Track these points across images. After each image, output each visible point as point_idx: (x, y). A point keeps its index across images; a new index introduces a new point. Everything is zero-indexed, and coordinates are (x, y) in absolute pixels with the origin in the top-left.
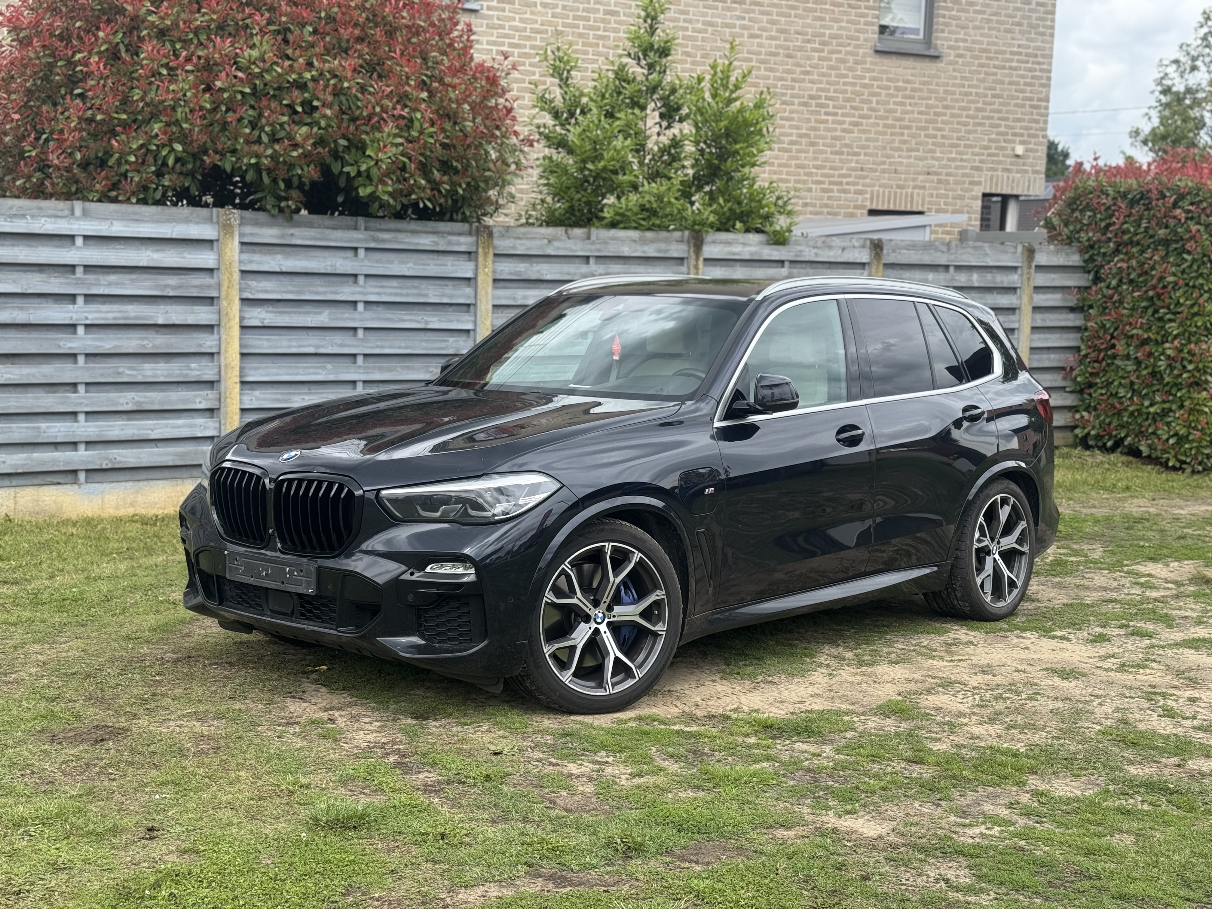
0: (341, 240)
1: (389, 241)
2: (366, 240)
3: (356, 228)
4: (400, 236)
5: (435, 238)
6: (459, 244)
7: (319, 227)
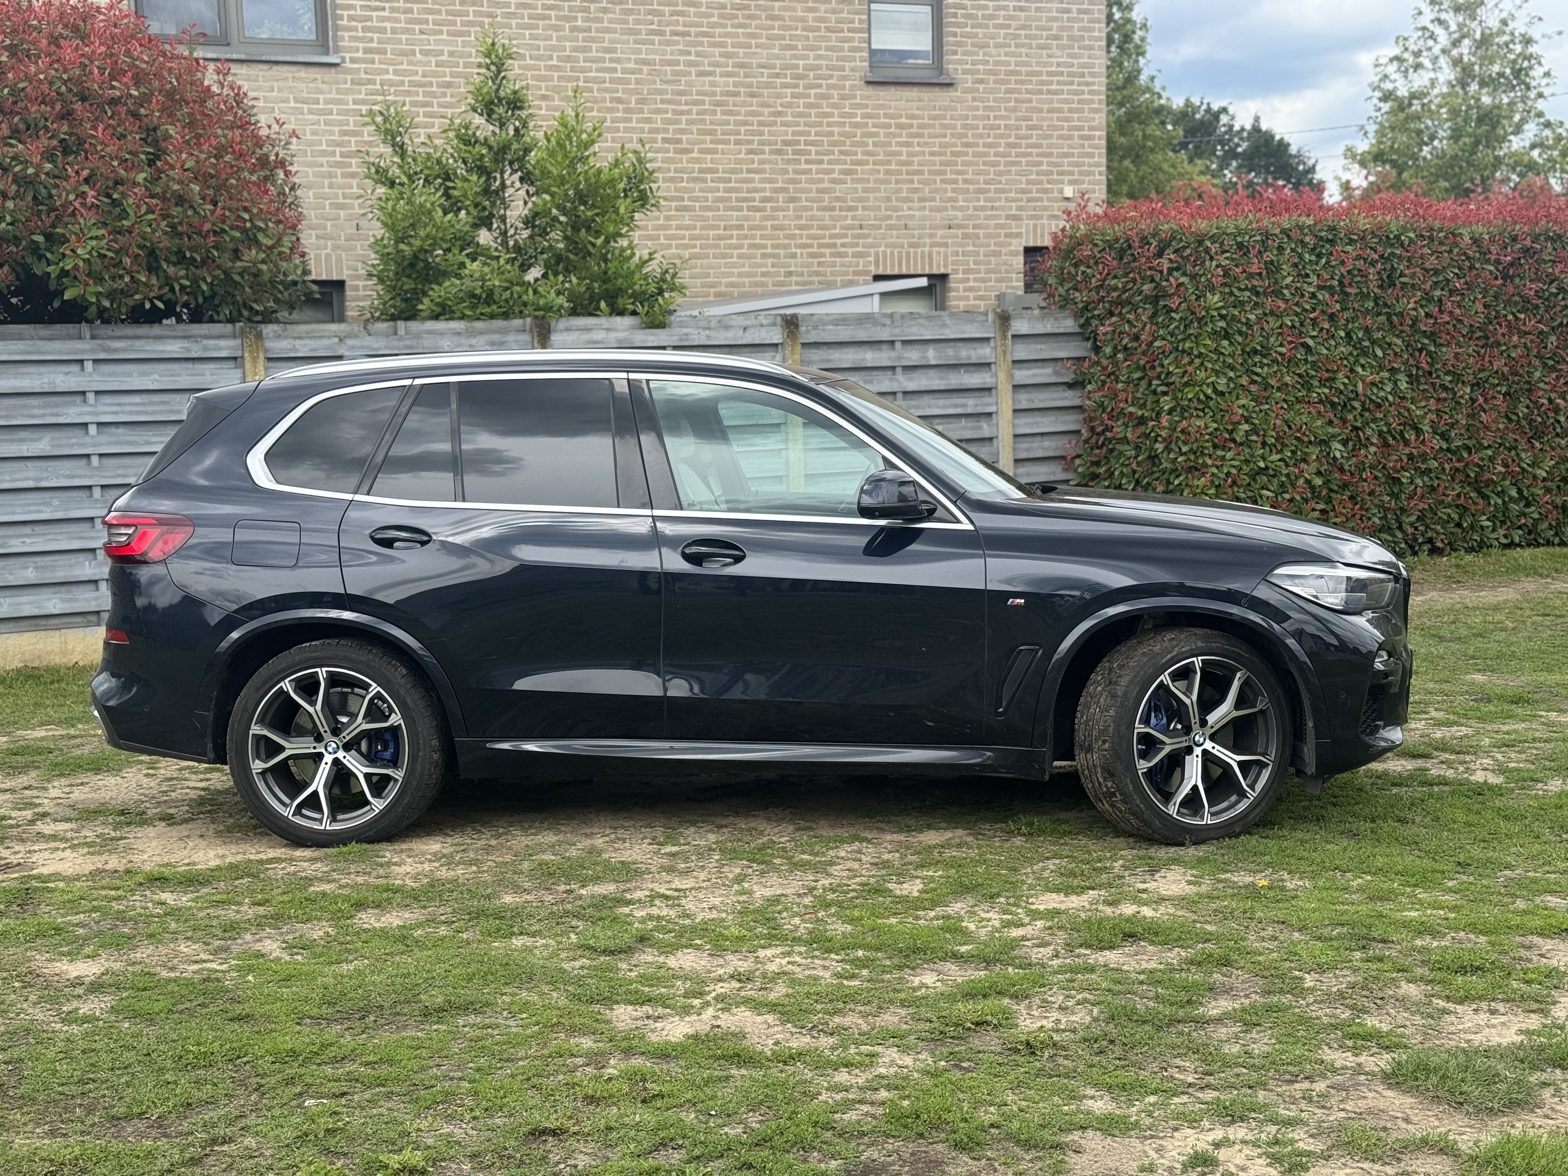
0: (60, 352)
1: (125, 350)
2: (92, 351)
3: (80, 338)
4: (138, 343)
5: (185, 344)
6: (220, 349)
7: (32, 338)
